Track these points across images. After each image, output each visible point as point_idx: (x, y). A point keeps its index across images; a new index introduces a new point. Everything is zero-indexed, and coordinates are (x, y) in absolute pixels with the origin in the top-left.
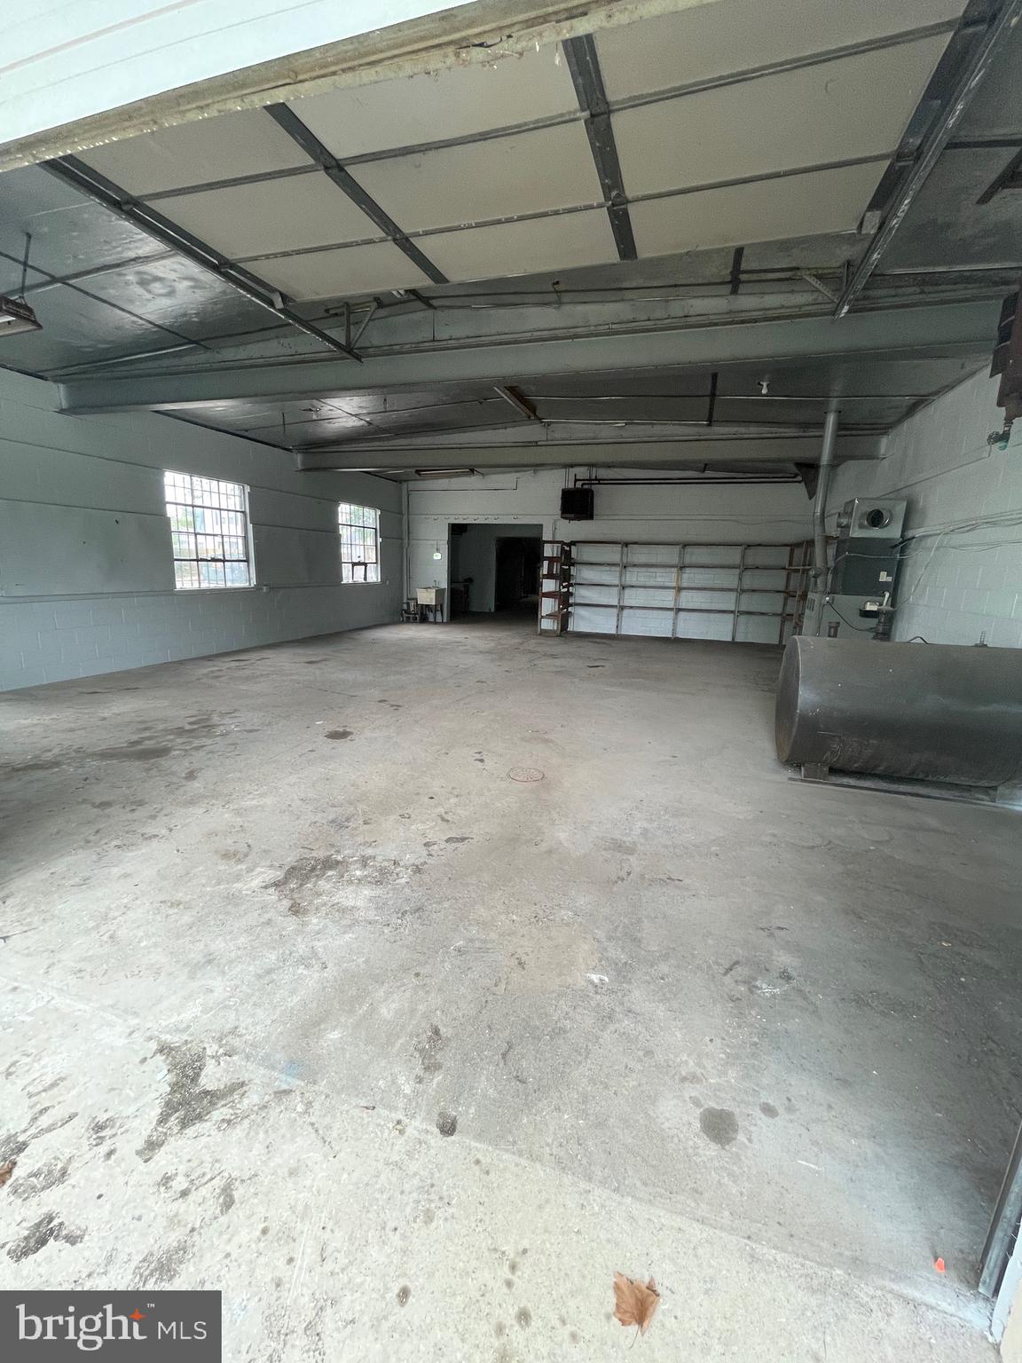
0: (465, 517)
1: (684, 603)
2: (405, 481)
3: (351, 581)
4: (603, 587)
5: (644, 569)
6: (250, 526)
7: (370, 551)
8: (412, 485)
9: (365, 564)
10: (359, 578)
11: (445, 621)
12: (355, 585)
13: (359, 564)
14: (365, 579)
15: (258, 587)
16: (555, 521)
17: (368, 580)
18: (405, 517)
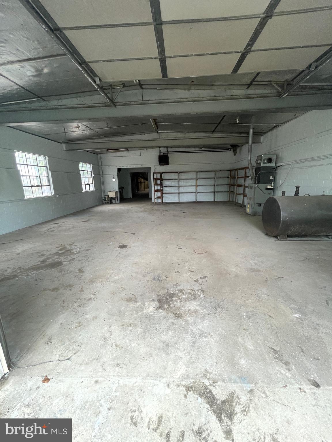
0: (123, 166)
1: (198, 191)
2: (99, 154)
3: (85, 191)
4: (172, 187)
5: (185, 180)
6: (50, 173)
7: (90, 179)
8: (102, 155)
9: (89, 184)
10: (88, 189)
11: (119, 202)
12: (87, 192)
13: (87, 184)
14: (90, 190)
15: (55, 196)
16: (155, 166)
17: (91, 190)
18: (100, 167)
